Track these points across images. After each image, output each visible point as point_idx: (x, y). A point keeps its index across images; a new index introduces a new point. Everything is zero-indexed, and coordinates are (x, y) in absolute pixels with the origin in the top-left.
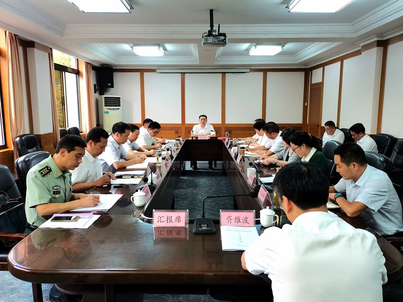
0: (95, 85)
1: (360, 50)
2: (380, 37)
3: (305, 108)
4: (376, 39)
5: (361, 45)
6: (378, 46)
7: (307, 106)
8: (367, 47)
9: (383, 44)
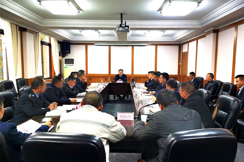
0: (59, 52)
1: (205, 34)
2: (214, 28)
3: (179, 66)
4: (212, 29)
5: (206, 31)
6: (213, 32)
7: (180, 65)
8: (208, 33)
9: (216, 32)
